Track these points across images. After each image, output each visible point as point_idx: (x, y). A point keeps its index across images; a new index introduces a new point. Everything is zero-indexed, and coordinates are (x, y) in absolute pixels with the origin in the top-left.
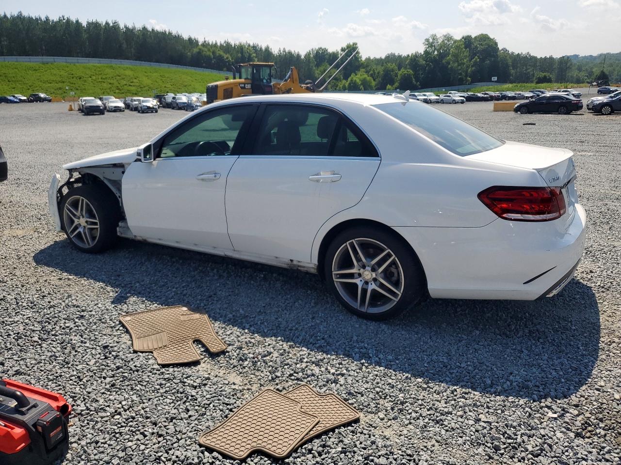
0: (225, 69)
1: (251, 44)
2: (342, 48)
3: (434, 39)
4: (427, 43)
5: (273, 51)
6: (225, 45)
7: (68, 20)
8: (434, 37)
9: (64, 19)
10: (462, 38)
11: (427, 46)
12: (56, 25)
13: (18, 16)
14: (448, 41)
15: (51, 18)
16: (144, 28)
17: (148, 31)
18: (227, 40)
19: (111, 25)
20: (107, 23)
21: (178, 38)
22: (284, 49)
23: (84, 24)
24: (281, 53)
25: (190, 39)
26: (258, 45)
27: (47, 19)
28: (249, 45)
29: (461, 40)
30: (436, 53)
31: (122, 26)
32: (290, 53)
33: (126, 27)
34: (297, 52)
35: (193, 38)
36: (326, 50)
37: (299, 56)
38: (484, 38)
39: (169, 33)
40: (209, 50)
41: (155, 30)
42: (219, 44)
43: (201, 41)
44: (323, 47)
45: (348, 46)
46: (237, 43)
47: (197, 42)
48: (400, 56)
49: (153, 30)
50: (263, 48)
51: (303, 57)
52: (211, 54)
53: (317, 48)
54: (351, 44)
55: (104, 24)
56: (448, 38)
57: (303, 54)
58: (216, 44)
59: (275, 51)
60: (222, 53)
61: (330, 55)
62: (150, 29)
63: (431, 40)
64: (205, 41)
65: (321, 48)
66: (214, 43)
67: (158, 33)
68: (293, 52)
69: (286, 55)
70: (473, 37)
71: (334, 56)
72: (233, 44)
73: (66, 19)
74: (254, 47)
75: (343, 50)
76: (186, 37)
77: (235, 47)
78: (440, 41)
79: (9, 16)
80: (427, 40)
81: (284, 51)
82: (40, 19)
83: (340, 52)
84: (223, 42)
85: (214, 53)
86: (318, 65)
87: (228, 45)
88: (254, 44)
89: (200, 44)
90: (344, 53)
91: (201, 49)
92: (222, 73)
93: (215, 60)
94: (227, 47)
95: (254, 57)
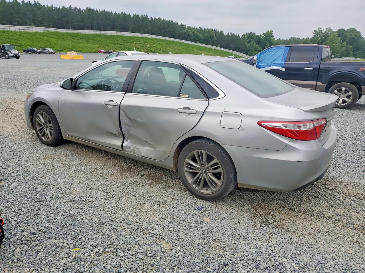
0: (198, 42)
1: (213, 29)
2: (264, 33)
3: (319, 30)
4: (315, 32)
6: (199, 29)
7: (125, 13)
8: (320, 30)
9: (123, 13)
10: (338, 30)
11: (315, 34)
12: (119, 15)
13: (103, 11)
14: (329, 31)
15: (117, 13)
16: (160, 18)
17: (161, 20)
18: (201, 27)
19: (144, 16)
20: (142, 15)
21: (176, 24)
22: (231, 32)
23: (132, 16)
24: (229, 35)
25: (182, 25)
26: (217, 30)
27: (115, 13)
28: (212, 29)
29: (337, 31)
30: (320, 39)
31: (149, 17)
32: (234, 34)
33: (151, 17)
34: (238, 35)
35: (183, 24)
36: (254, 34)
37: (239, 36)
38: (353, 31)
39: (172, 21)
40: (191, 32)
41: (165, 20)
43: (187, 26)
44: (253, 32)
45: (268, 32)
46: (206, 28)
47: (185, 26)
48: (298, 39)
49: (164, 19)
50: (220, 31)
51: (241, 37)
53: (249, 32)
54: (270, 31)
55: (141, 15)
56: (329, 30)
57: (241, 36)
58: (195, 28)
59: (226, 33)
60: (197, 33)
61: (257, 36)
62: (162, 19)
63: (318, 31)
64: (189, 26)
65: (252, 33)
66: (194, 27)
67: (166, 21)
68: (236, 34)
69: (231, 36)
70: (346, 29)
71: (259, 37)
72: (203, 28)
73: (124, 13)
74: (215, 30)
75: (264, 34)
76: (180, 24)
77: (204, 30)
78: (324, 31)
79: (99, 11)
80: (315, 31)
81: (231, 33)
82: (112, 13)
83: (262, 35)
84: (198, 28)
85: (193, 33)
86: (248, 42)
88: (215, 29)
89: (186, 28)
90: (264, 37)
91: (187, 31)
92: (196, 44)
93: (193, 37)
94: (200, 30)
95: (214, 36)
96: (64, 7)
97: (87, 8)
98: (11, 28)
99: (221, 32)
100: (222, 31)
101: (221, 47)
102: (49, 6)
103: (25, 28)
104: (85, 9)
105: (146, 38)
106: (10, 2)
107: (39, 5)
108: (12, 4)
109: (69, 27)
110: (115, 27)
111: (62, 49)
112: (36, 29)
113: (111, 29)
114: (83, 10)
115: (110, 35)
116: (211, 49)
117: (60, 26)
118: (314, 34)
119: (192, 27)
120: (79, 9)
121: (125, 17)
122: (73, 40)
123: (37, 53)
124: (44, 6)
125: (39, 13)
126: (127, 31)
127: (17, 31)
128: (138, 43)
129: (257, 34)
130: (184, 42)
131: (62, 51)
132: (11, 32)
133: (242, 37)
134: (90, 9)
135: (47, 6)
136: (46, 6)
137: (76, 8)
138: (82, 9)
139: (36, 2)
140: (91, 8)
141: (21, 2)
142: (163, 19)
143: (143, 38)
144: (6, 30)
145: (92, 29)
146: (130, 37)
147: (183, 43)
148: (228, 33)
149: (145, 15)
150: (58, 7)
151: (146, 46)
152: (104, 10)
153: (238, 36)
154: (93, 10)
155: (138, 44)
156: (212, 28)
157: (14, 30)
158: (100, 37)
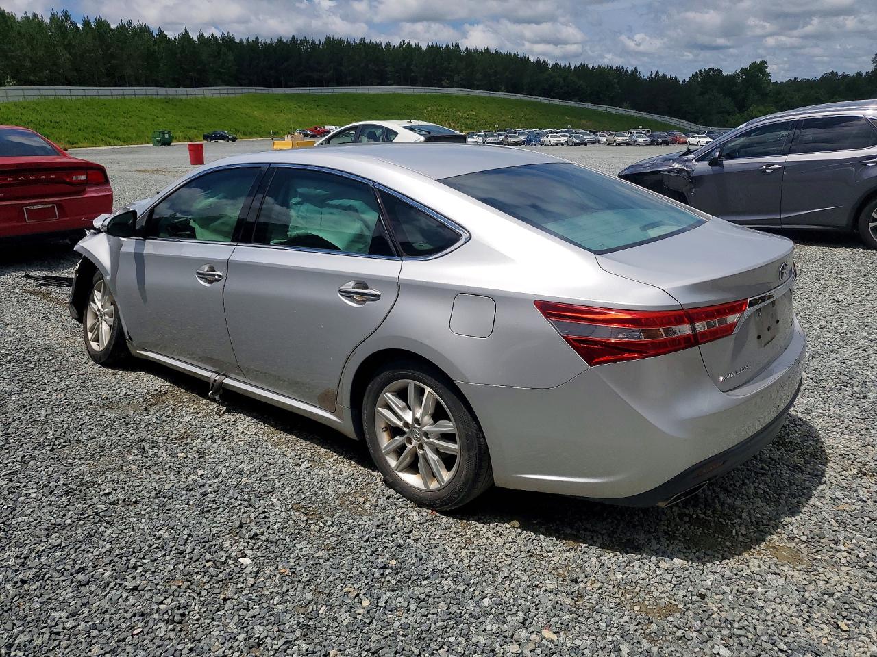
0: (576, 99)
1: (614, 67)
2: (742, 69)
5: (642, 75)
6: (580, 68)
7: (409, 43)
9: (404, 44)
12: (396, 50)
15: (392, 45)
16: (487, 50)
17: (491, 53)
18: (584, 63)
19: (451, 48)
20: (447, 46)
21: (525, 61)
22: (657, 72)
23: (424, 47)
24: (652, 78)
25: (538, 61)
26: (622, 68)
27: (388, 44)
28: (611, 68)
31: (463, 49)
32: (664, 76)
33: (467, 49)
34: (673, 77)
35: (542, 60)
36: (719, 71)
37: (676, 80)
39: (515, 54)
40: (561, 76)
42: (573, 67)
43: (551, 64)
44: (716, 68)
45: (753, 65)
46: (596, 66)
47: (547, 64)
49: (496, 52)
50: (629, 71)
51: (681, 83)
52: (561, 79)
53: (707, 69)
54: (758, 62)
55: (444, 46)
57: (683, 79)
58: (570, 67)
59: (644, 75)
60: (575, 79)
61: (725, 77)
64: (556, 64)
65: (713, 69)
66: (567, 66)
67: (502, 55)
68: (669, 76)
69: (659, 80)
71: (731, 78)
72: (590, 66)
74: (618, 70)
75: (744, 71)
76: (533, 59)
77: (592, 70)
79: (352, 42)
81: (657, 75)
82: (381, 44)
83: (739, 74)
84: (578, 65)
85: (565, 79)
86: (702, 94)
87: (584, 67)
88: (617, 67)
89: (549, 67)
90: (744, 77)
91: (549, 75)
92: (573, 104)
93: (565, 87)
94: (583, 71)
95: (615, 83)
96: (280, 40)
97: (328, 39)
98: (179, 93)
99: (632, 72)
100: (635, 69)
101: (633, 108)
102: (251, 41)
103: (206, 92)
104: (323, 40)
105: (457, 97)
106: (175, 38)
107: (232, 40)
108: (179, 43)
109: (289, 84)
110: (388, 76)
111: (276, 130)
112: (226, 91)
113: (379, 81)
114: (320, 42)
115: (376, 95)
116: (608, 115)
117: (272, 81)
118: (875, 64)
119: (562, 66)
120: (311, 42)
121: (409, 52)
122: (301, 110)
123: (229, 139)
124: (242, 41)
125: (233, 58)
126: (413, 82)
127: (190, 97)
128: (437, 110)
129: (725, 73)
130: (542, 101)
131: (276, 134)
132: (181, 100)
133: (684, 82)
134: (333, 39)
135: (248, 40)
136: (245, 41)
137: (305, 40)
138: (317, 42)
139: (226, 34)
140: (336, 37)
141: (196, 38)
142: (494, 52)
143: (448, 97)
144: (171, 97)
145: (339, 84)
146: (421, 97)
147: (540, 103)
148: (651, 75)
149: (454, 44)
150: (268, 42)
151: (454, 116)
152: (364, 41)
153: (676, 78)
154: (340, 41)
155: (436, 112)
156: (610, 65)
157: (184, 98)
158: (355, 100)
